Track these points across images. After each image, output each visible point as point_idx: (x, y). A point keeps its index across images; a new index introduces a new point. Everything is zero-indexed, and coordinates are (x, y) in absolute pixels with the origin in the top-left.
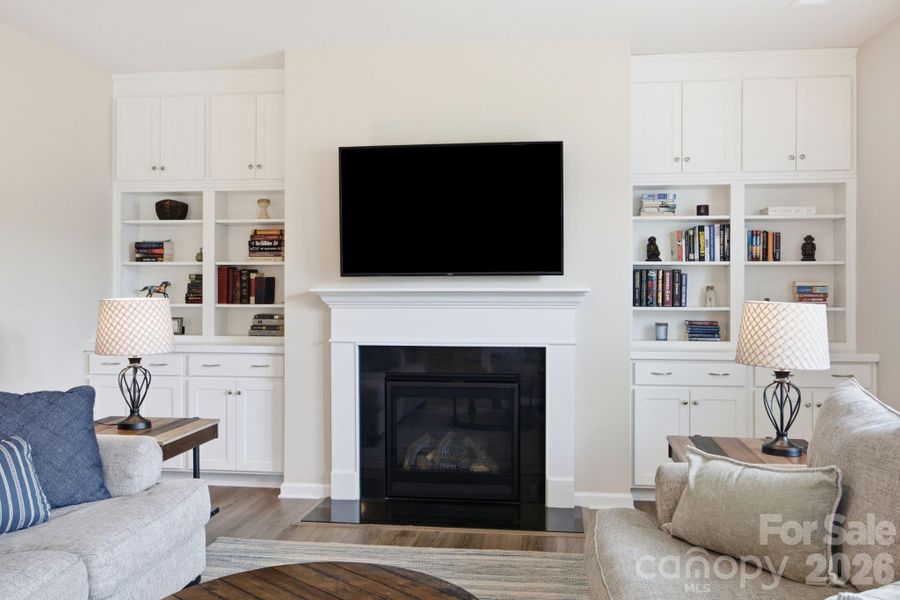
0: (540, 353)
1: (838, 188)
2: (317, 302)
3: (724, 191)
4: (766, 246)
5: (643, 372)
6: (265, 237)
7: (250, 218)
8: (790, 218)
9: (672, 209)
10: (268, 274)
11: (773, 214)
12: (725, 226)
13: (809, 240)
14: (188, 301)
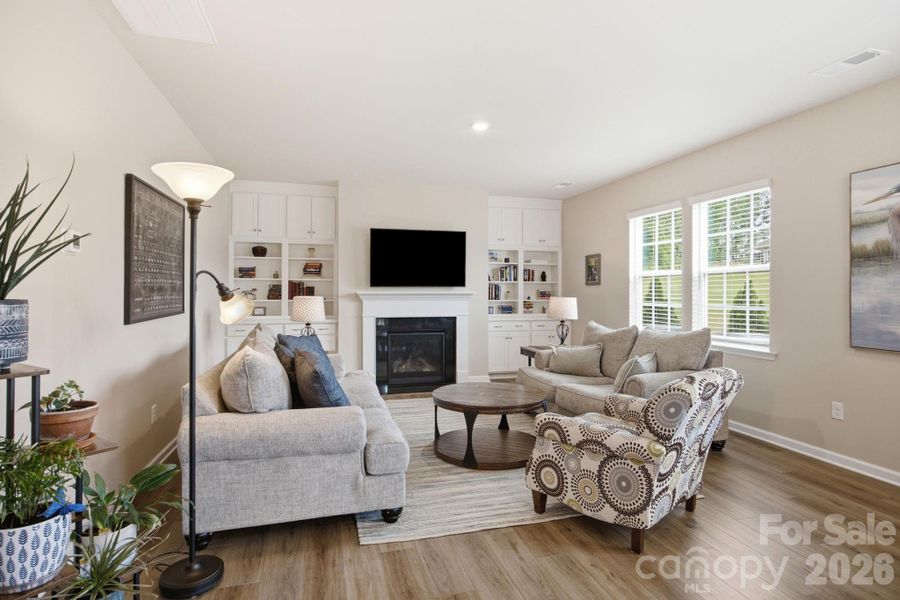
0: (454, 319)
1: (554, 254)
2: (357, 298)
3: (515, 253)
4: (529, 275)
5: (491, 326)
6: (312, 267)
7: (304, 258)
8: (538, 265)
9: (496, 259)
10: (310, 285)
11: (533, 263)
12: (515, 267)
13: (544, 273)
14: (269, 298)
